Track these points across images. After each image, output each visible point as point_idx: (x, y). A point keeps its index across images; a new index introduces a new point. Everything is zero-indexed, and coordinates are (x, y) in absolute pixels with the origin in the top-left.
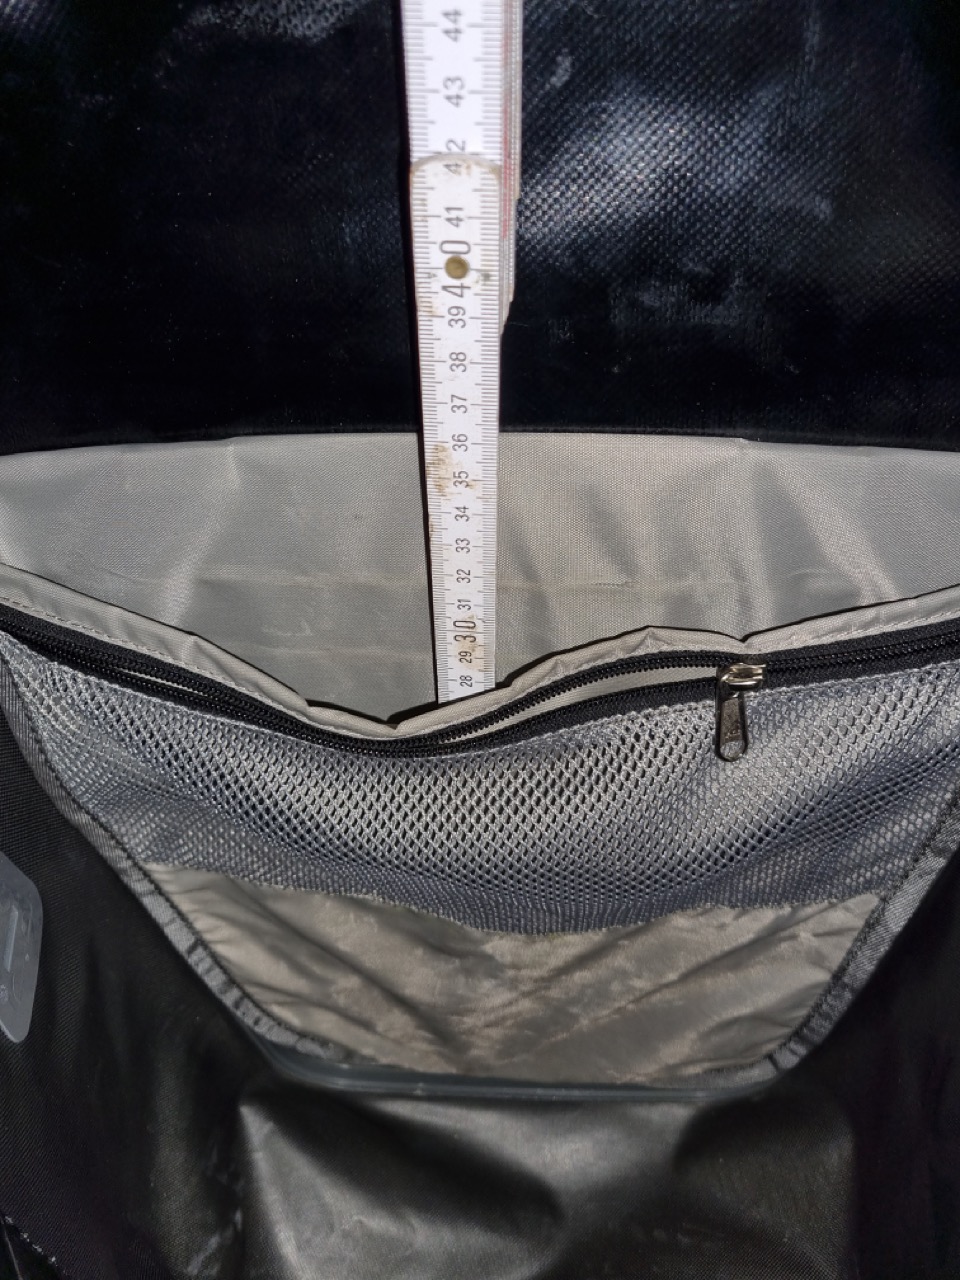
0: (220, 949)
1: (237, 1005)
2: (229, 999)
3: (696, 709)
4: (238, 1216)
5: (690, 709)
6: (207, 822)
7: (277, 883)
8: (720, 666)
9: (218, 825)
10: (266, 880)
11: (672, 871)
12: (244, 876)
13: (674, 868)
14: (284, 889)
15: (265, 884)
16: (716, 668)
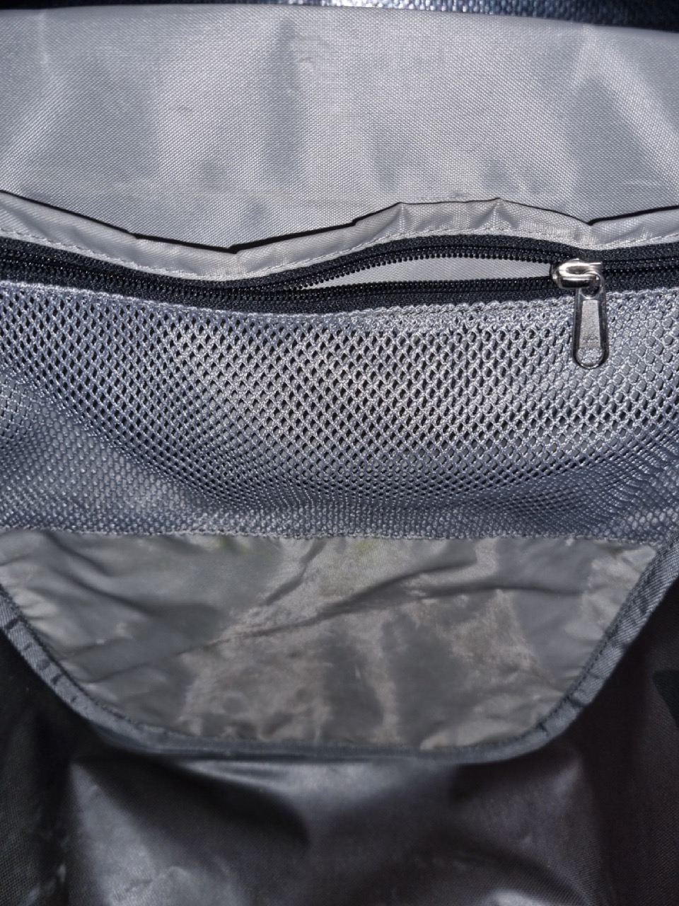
0: (42, 626)
1: (55, 680)
2: (48, 675)
3: (526, 307)
4: (62, 870)
5: (520, 308)
6: (25, 472)
7: (99, 529)
8: (551, 262)
9: (37, 474)
10: (88, 528)
11: (500, 473)
12: (67, 527)
13: (503, 471)
14: (107, 534)
15: (88, 532)
16: (548, 265)
